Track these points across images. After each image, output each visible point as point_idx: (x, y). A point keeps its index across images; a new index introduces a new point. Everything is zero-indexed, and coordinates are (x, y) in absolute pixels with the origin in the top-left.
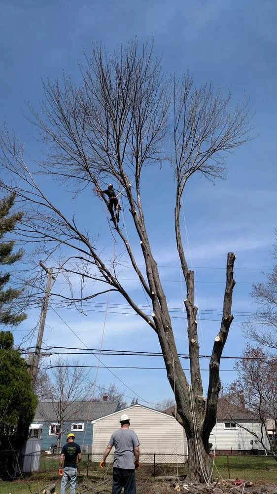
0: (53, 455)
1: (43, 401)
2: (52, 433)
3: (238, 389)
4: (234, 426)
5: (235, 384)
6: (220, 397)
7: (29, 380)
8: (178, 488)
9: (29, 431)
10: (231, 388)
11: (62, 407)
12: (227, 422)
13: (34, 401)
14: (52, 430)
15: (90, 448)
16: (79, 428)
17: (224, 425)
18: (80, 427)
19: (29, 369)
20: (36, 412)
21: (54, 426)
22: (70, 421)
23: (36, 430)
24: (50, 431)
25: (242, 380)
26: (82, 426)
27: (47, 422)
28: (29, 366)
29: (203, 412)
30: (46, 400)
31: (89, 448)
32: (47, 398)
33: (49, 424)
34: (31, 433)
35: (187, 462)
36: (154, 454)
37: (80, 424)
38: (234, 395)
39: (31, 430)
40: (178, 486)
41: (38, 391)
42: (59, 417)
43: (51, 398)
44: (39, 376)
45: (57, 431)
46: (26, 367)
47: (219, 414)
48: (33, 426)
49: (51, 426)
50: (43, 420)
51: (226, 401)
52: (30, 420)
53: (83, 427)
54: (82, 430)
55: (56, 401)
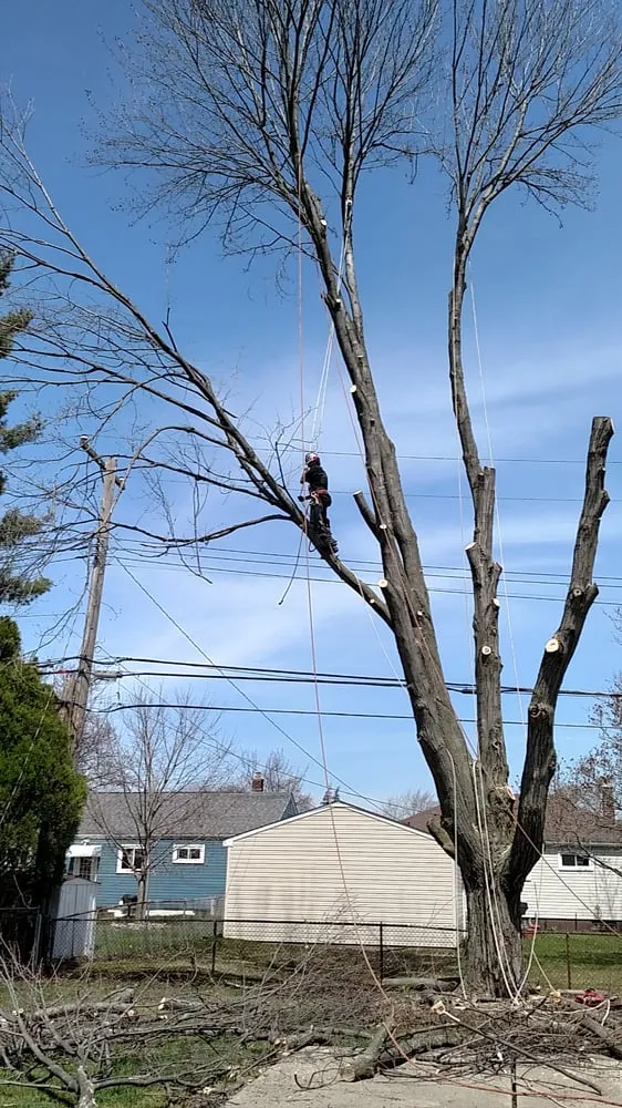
0: (128, 919)
1: (101, 789)
2: (124, 866)
3: (600, 772)
4: (586, 863)
5: (592, 760)
6: (551, 792)
7: (65, 738)
8: (441, 1008)
9: (67, 863)
10: (582, 768)
11: (150, 804)
12: (566, 852)
13: (78, 790)
14: (125, 859)
15: (220, 905)
16: (193, 857)
17: (559, 858)
18: (196, 854)
19: (63, 711)
20: (84, 816)
21: (130, 850)
22: (171, 839)
23: (84, 861)
24: (120, 863)
25: (610, 751)
26: (199, 851)
27: (114, 841)
28: (64, 704)
29: (509, 826)
30: (110, 787)
31: (216, 906)
32: (111, 782)
33: (117, 846)
34: (71, 868)
35: (464, 944)
36: (381, 925)
37: (196, 846)
38: (587, 786)
39: (73, 859)
40: (441, 1002)
41: (89, 768)
42: (142, 829)
43: (123, 783)
44: (89, 728)
45: (138, 863)
46: (57, 707)
47: (548, 834)
48: (76, 850)
49: (123, 850)
50: (103, 836)
51: (566, 801)
52: (69, 837)
53: (202, 854)
54: (201, 860)
55: (135, 790)
